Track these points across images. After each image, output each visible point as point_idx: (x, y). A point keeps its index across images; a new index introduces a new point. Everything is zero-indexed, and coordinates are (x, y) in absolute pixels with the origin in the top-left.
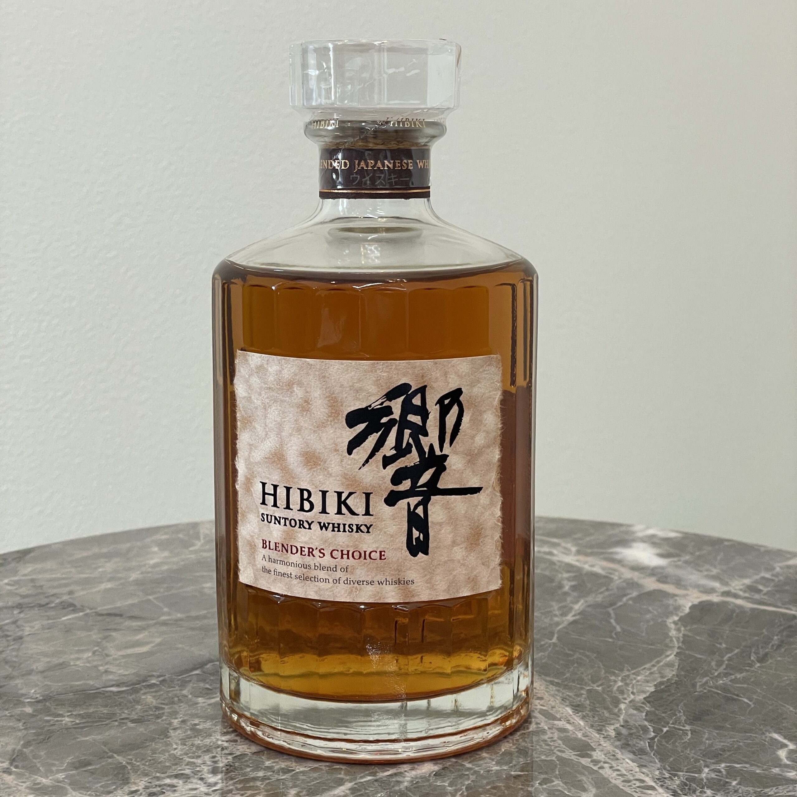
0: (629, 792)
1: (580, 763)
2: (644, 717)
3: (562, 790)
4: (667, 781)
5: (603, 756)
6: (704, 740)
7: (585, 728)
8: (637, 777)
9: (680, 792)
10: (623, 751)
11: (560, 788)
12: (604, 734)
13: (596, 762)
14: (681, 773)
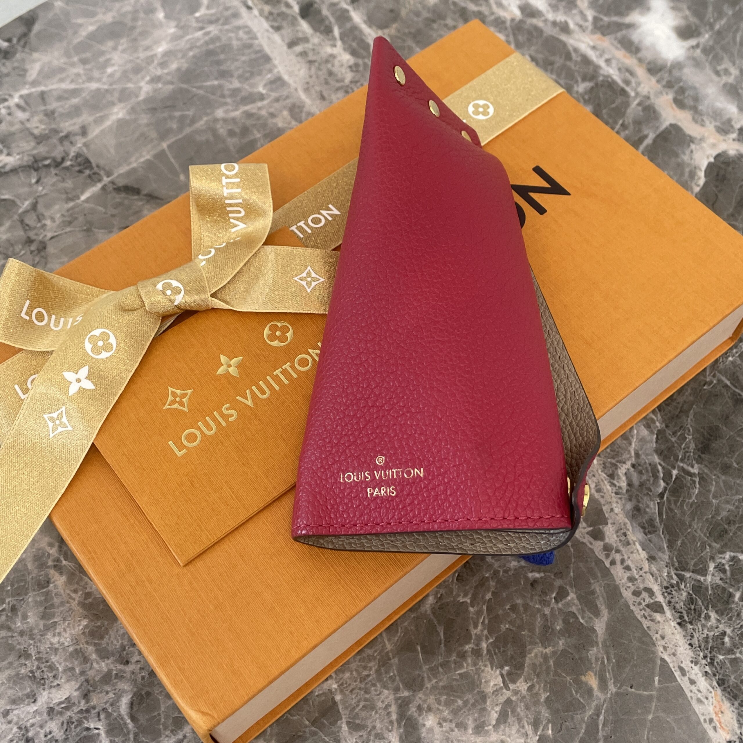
0: (639, 617)
1: (592, 551)
2: (655, 445)
3: (576, 612)
4: (674, 592)
5: (615, 536)
6: (711, 496)
7: (597, 471)
8: (646, 586)
9: (686, 618)
10: (634, 524)
11: (574, 609)
12: (615, 485)
13: (607, 548)
14: (687, 575)
